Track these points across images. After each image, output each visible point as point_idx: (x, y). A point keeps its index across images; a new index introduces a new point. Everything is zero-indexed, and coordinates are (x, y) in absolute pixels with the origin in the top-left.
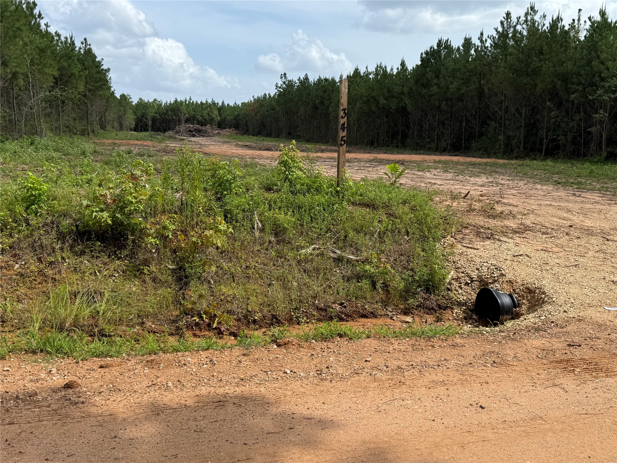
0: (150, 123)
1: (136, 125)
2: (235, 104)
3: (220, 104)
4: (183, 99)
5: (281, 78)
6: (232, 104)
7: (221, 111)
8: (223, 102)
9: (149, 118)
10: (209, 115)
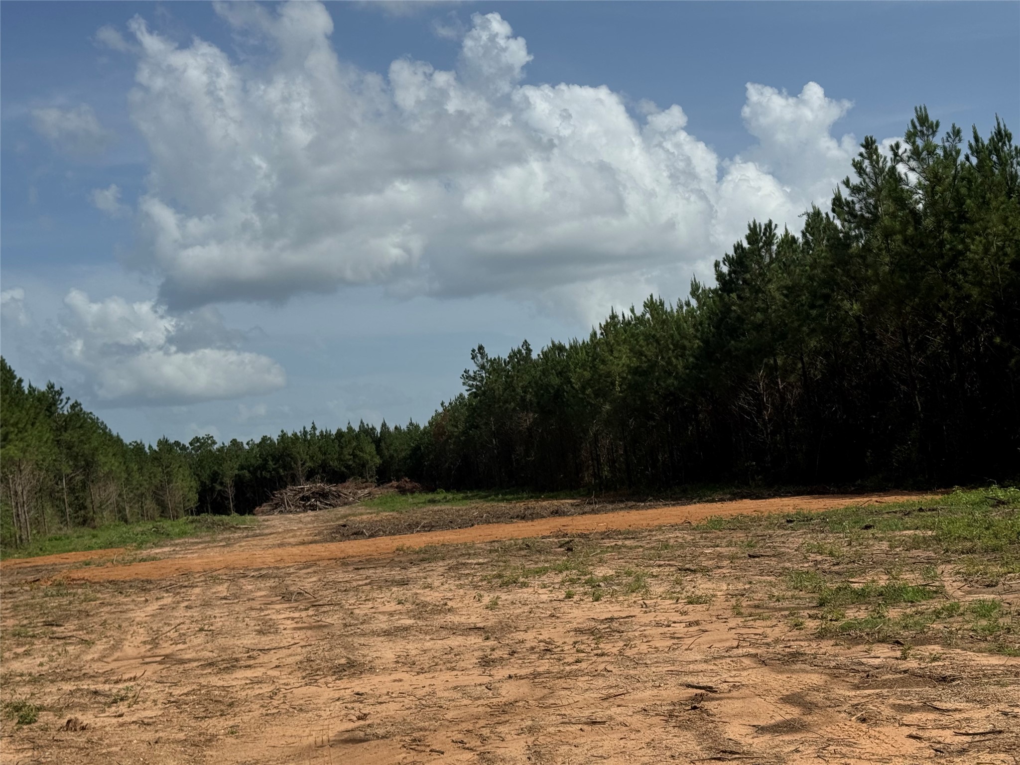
0: (231, 492)
1: (200, 500)
2: (411, 424)
3: (379, 430)
4: (299, 431)
5: (473, 358)
6: (404, 427)
7: (383, 444)
8: (384, 425)
9: (228, 481)
10: (355, 456)
